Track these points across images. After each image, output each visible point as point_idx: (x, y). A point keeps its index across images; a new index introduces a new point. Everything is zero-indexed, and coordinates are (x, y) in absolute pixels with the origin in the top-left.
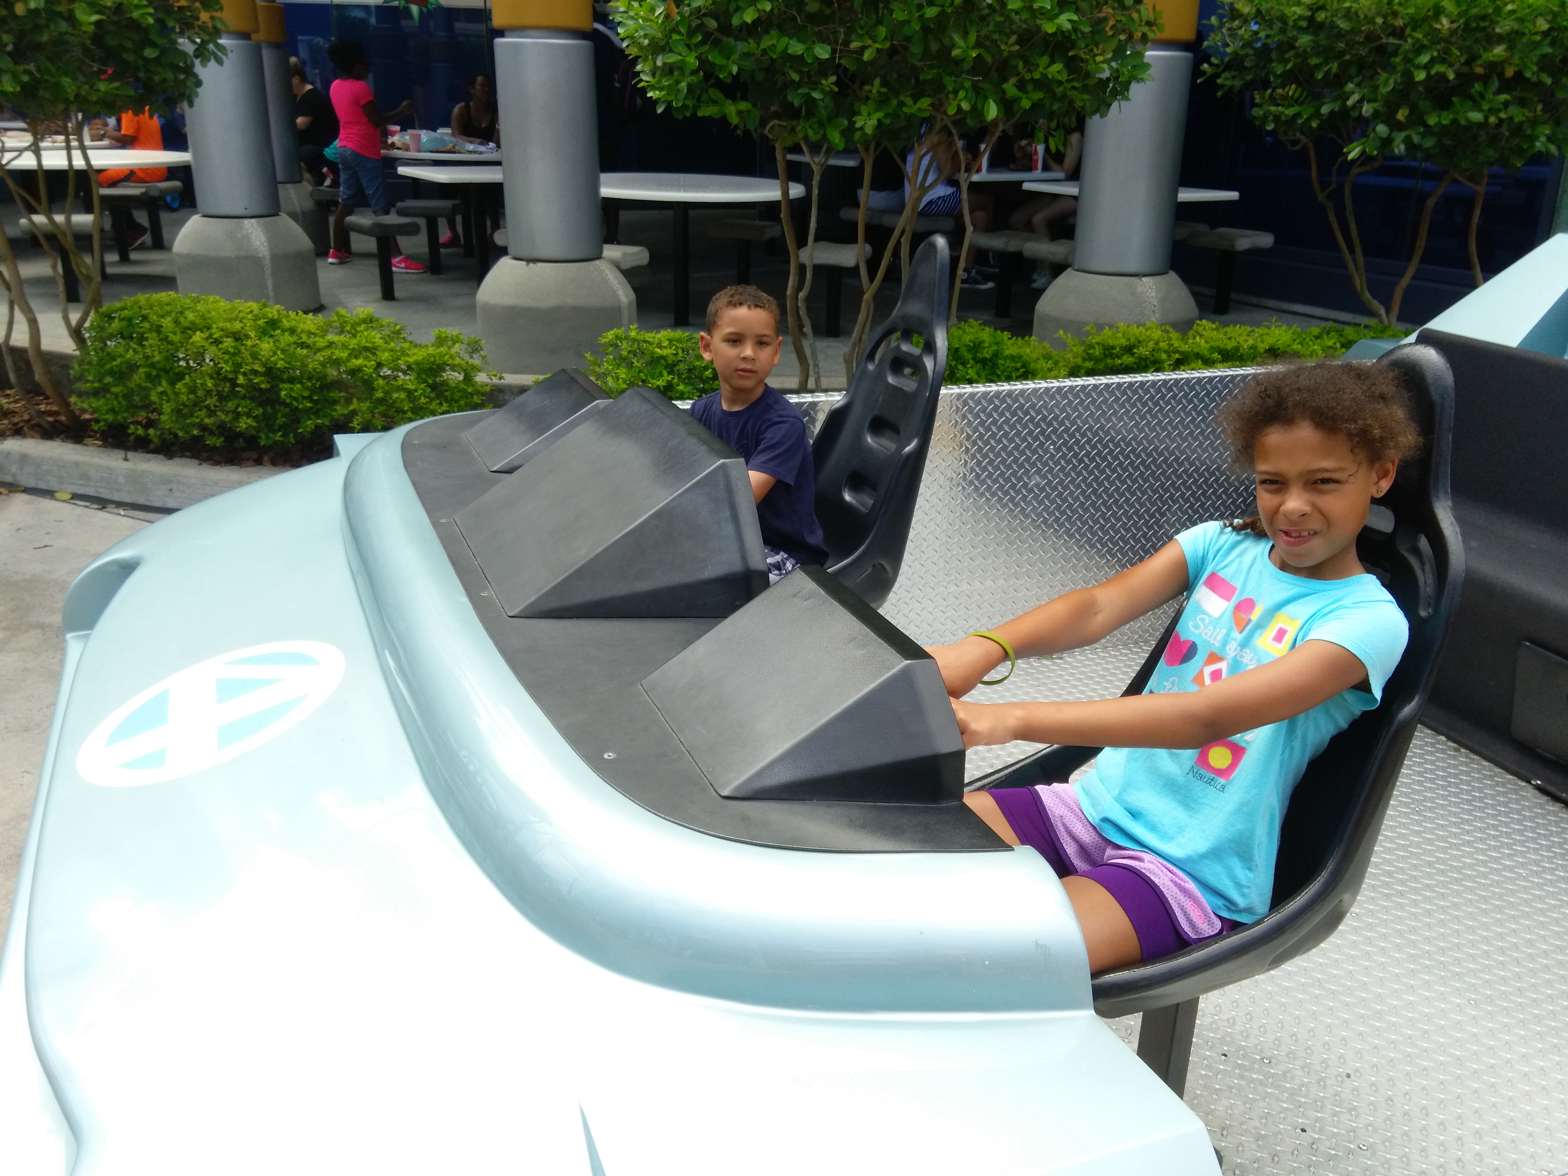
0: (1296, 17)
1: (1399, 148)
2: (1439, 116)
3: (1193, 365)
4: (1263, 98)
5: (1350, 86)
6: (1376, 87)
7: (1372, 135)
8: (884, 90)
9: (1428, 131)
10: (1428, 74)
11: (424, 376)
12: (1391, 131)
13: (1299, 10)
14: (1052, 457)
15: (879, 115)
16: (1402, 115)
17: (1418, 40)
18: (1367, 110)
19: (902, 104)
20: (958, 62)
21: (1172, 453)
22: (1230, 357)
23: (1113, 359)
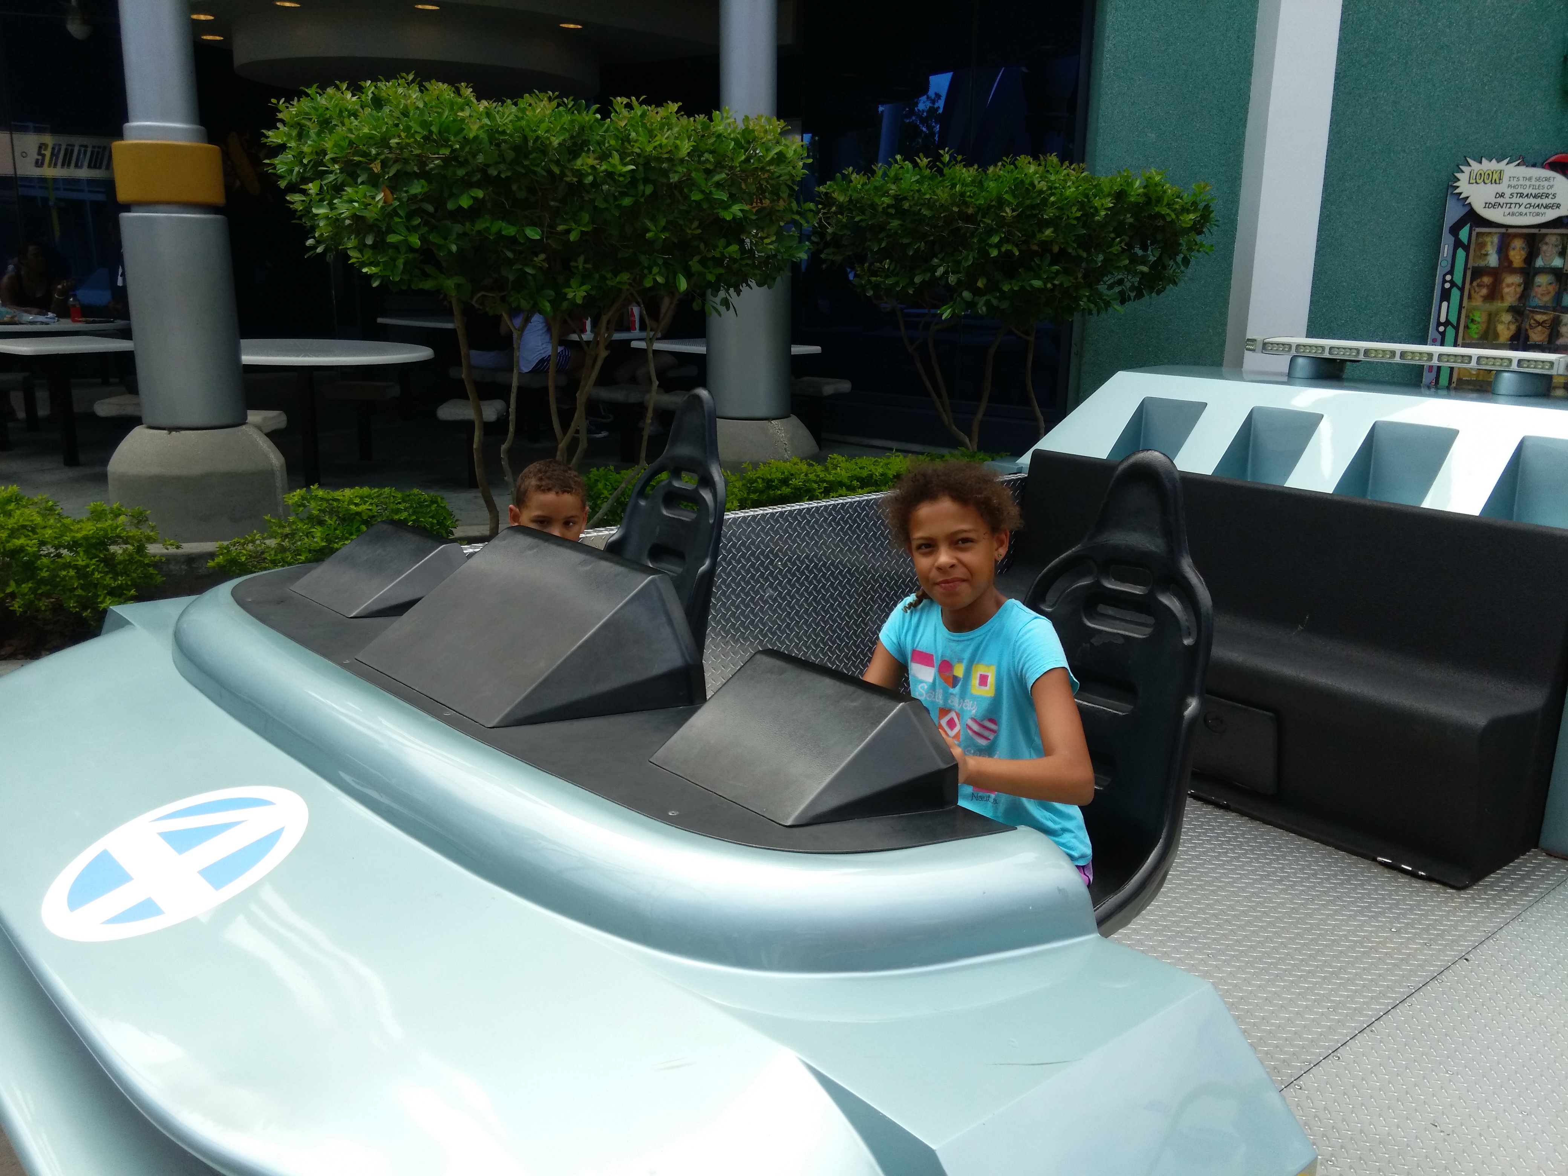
0: (885, 205)
1: (982, 309)
2: (1011, 284)
3: (840, 492)
4: (863, 270)
5: (935, 261)
6: (960, 262)
7: (958, 299)
8: (589, 266)
9: (1003, 296)
10: (1000, 251)
11: (94, 551)
12: (974, 295)
13: (886, 200)
14: (781, 571)
15: (584, 288)
16: (980, 284)
17: (988, 224)
18: (952, 279)
19: (603, 278)
20: (650, 243)
21: (853, 565)
22: (867, 483)
23: (774, 490)
